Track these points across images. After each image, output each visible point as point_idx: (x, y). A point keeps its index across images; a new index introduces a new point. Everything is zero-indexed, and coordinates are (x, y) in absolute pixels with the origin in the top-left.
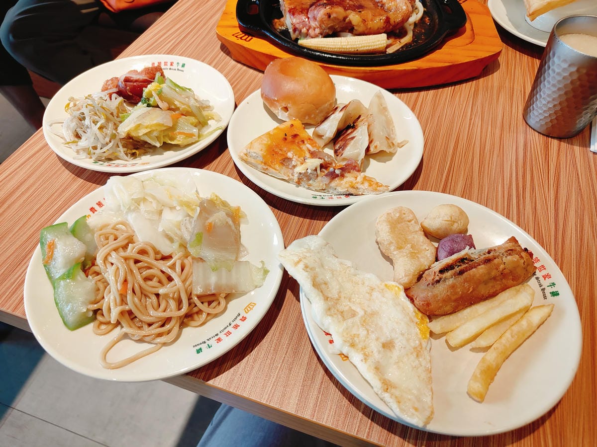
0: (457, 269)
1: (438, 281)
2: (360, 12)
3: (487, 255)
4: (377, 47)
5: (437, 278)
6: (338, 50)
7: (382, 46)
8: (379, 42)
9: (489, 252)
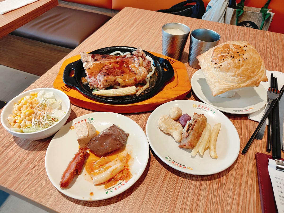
0: (190, 129)
1: (188, 135)
2: (123, 76)
3: (194, 120)
4: (131, 93)
5: (188, 134)
6: (112, 95)
7: (134, 92)
8: (132, 91)
9: (194, 119)
